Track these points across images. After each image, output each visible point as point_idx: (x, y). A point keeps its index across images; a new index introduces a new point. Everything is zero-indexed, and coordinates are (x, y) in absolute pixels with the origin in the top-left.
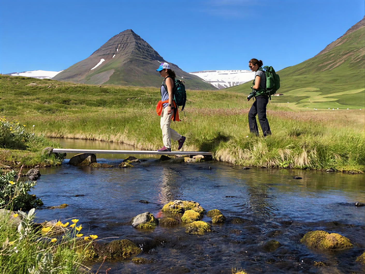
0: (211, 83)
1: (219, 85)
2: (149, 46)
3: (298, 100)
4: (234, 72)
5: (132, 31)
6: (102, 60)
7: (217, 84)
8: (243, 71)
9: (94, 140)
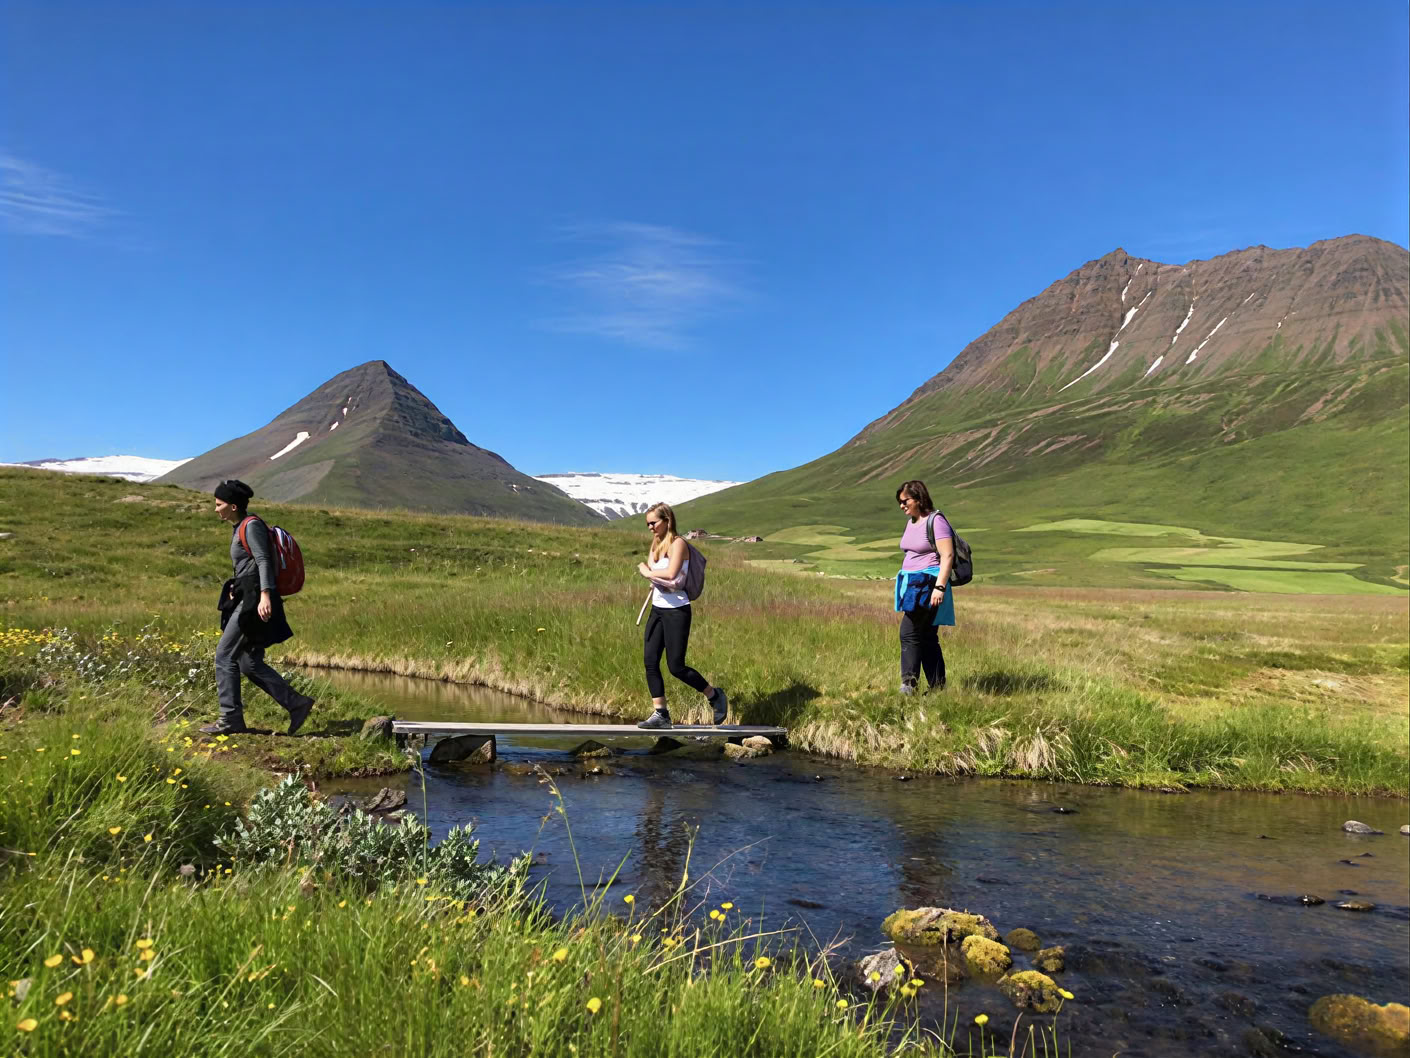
0: (589, 505)
1: (609, 511)
2: (429, 405)
3: (800, 553)
4: (645, 480)
5: (385, 365)
6: (303, 436)
7: (602, 506)
8: (667, 477)
9: (387, 672)
